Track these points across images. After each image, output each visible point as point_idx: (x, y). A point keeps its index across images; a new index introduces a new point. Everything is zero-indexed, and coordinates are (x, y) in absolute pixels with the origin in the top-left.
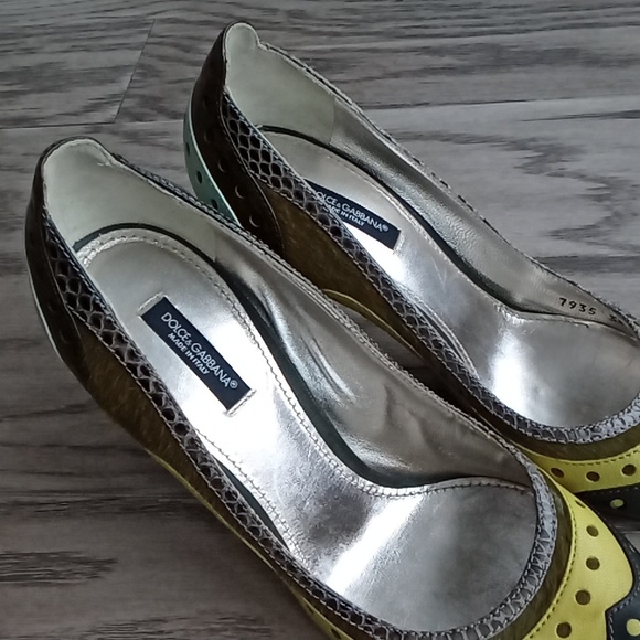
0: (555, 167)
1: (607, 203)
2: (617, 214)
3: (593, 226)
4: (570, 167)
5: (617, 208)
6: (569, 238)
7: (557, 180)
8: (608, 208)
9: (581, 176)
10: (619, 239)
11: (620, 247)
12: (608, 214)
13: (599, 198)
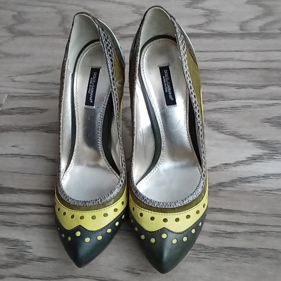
0: (195, 6)
1: (208, 17)
2: (210, 21)
3: (202, 24)
4: (200, 5)
5: (210, 19)
6: (193, 28)
7: (195, 10)
8: (208, 19)
9: (203, 9)
10: (208, 28)
11: (208, 30)
12: (207, 20)
13: (206, 16)
